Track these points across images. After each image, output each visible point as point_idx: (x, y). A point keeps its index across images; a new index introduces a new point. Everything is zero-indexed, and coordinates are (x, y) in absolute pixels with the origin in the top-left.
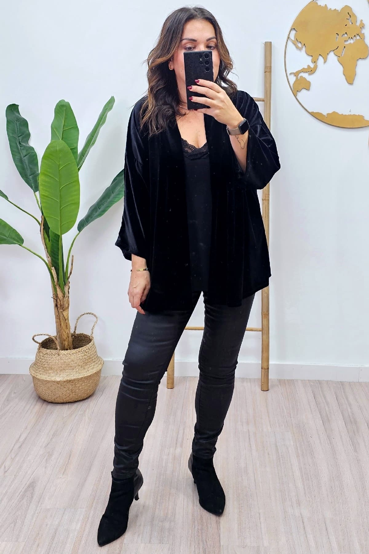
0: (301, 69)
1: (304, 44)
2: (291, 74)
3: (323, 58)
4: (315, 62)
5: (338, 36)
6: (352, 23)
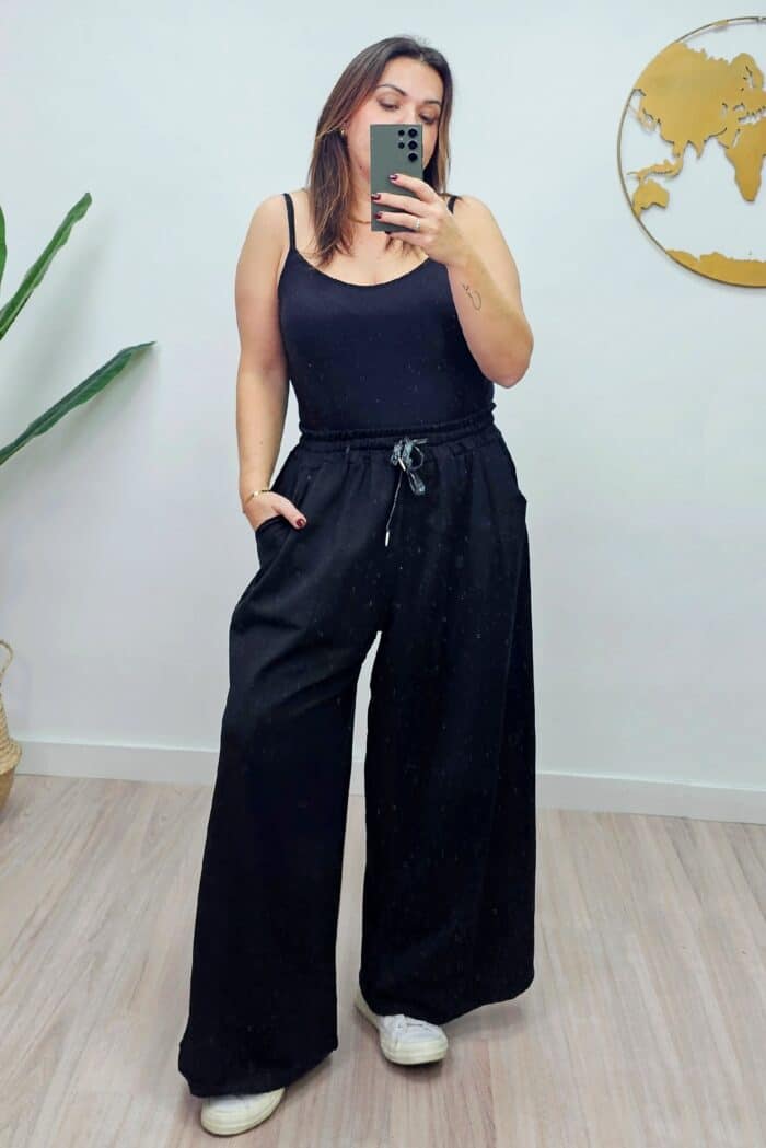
0: (651, 168)
1: (659, 121)
2: (628, 174)
3: (696, 149)
4: (679, 155)
5: (725, 110)
6: (754, 87)
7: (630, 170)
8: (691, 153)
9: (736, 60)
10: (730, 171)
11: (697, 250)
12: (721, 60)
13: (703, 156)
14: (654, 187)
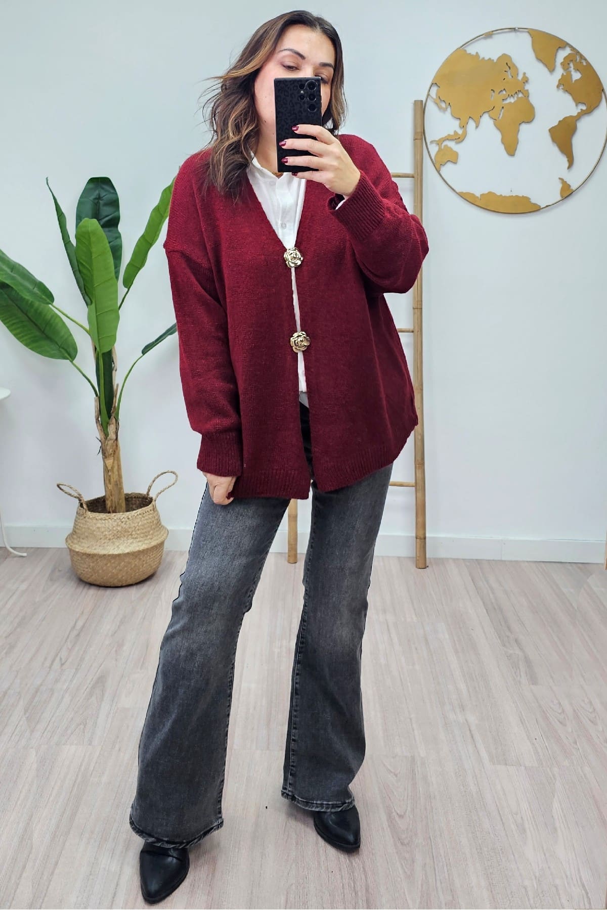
0: (446, 137)
1: (449, 104)
2: (432, 142)
4: (464, 127)
5: (493, 94)
6: (512, 77)
7: (431, 140)
8: (472, 124)
9: (499, 58)
10: (498, 136)
11: (478, 191)
12: (490, 59)
13: (480, 127)
14: (447, 148)
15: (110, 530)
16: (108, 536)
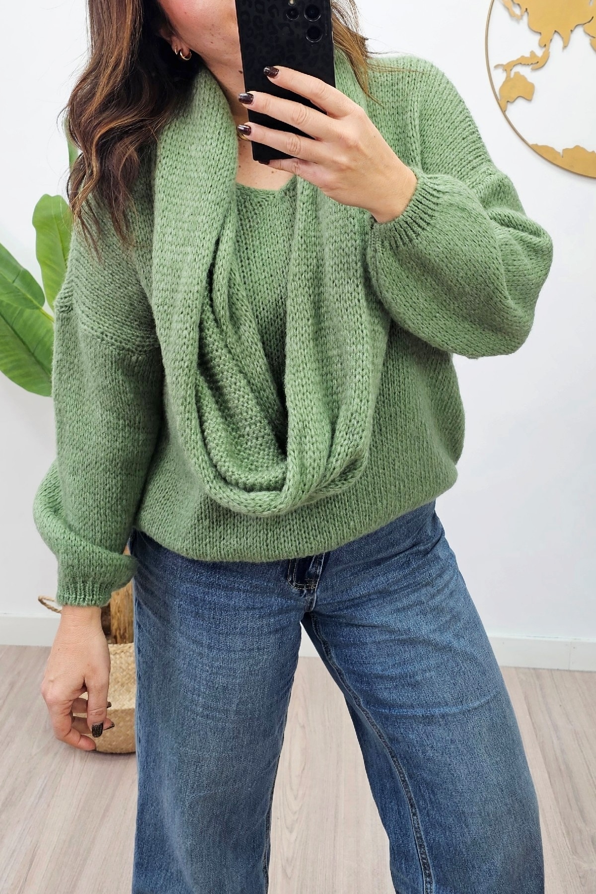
0: (518, 60)
1: (526, 9)
2: (497, 67)
3: (563, 38)
4: (545, 45)
8: (557, 42)
11: (560, 143)
14: (520, 78)
15: (123, 670)
16: (120, 680)
